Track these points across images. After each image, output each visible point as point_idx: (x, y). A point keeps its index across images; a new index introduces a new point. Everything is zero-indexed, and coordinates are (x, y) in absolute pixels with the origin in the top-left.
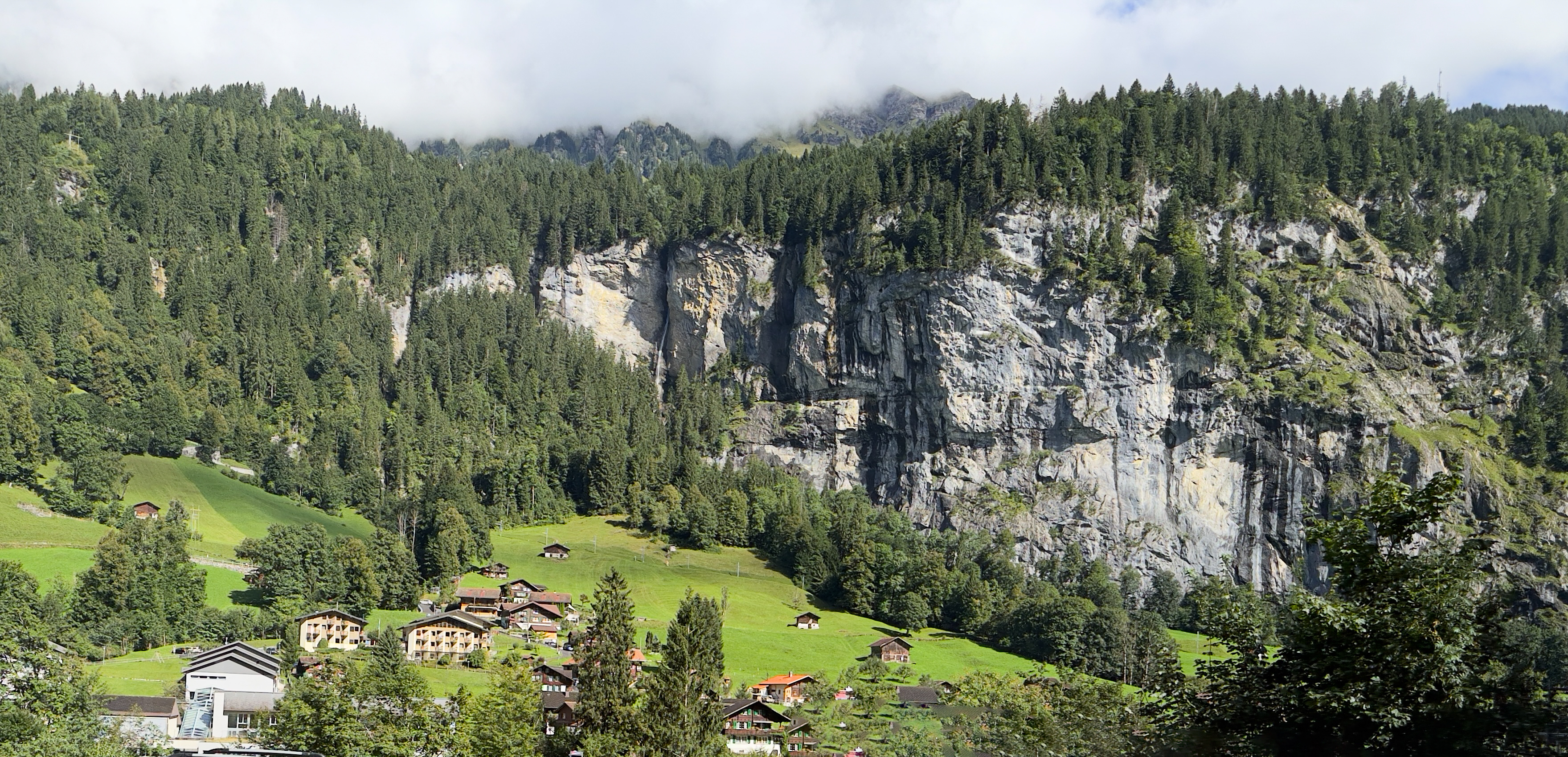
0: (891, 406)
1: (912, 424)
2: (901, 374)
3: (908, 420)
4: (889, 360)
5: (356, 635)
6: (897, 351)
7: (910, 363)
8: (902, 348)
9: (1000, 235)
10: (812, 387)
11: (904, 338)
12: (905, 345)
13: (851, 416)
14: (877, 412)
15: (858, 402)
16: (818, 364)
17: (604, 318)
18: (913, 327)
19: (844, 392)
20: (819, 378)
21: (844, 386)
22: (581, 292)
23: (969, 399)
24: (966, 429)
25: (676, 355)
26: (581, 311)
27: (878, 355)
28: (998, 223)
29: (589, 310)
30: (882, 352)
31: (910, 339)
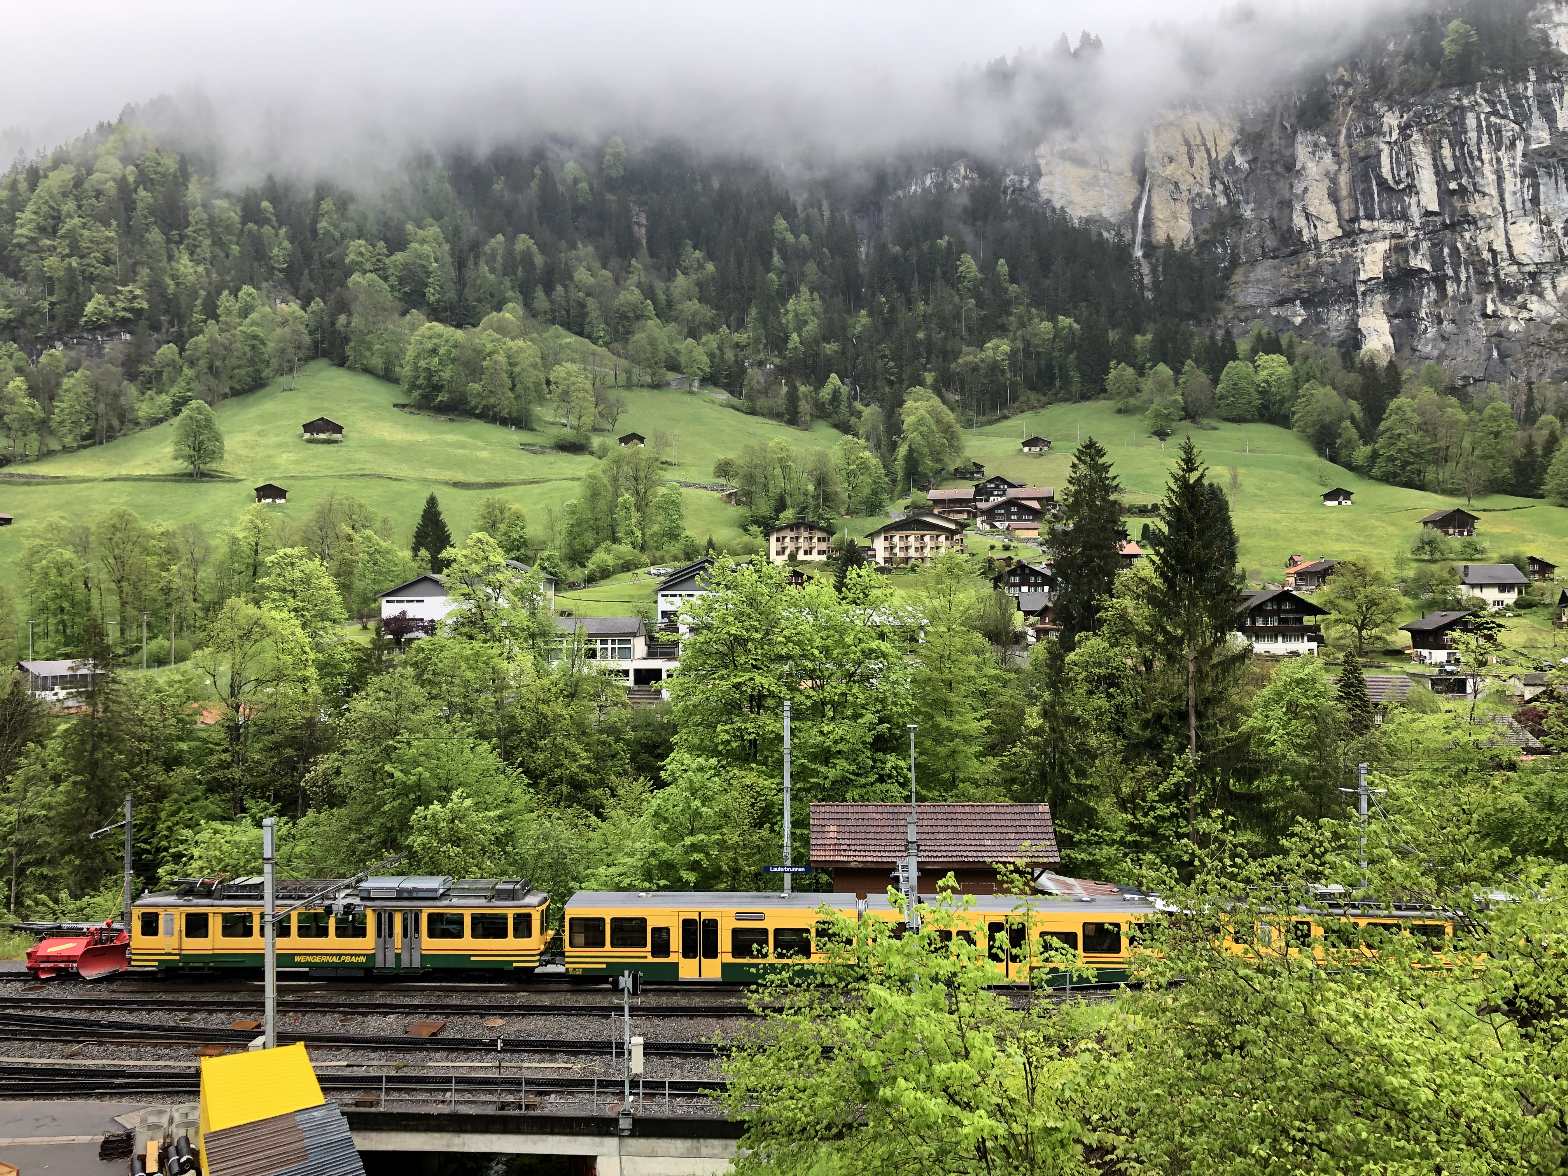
0: (1425, 245)
1: (1452, 263)
2: (1434, 207)
3: (1447, 259)
4: (1417, 193)
5: (824, 546)
6: (1427, 181)
7: (1444, 195)
8: (1434, 178)
9: (1550, 32)
10: (1323, 237)
11: (1435, 166)
12: (1437, 173)
13: (1373, 262)
14: (1408, 254)
15: (1382, 247)
16: (1327, 210)
17: (1077, 196)
18: (1446, 152)
19: (1363, 237)
20: (1330, 226)
21: (1362, 231)
22: (1051, 173)
23: (1527, 225)
24: (1526, 260)
25: (1160, 224)
26: (1052, 192)
27: (1404, 190)
28: (1548, 16)
29: (1060, 190)
30: (1408, 186)
31: (1444, 166)
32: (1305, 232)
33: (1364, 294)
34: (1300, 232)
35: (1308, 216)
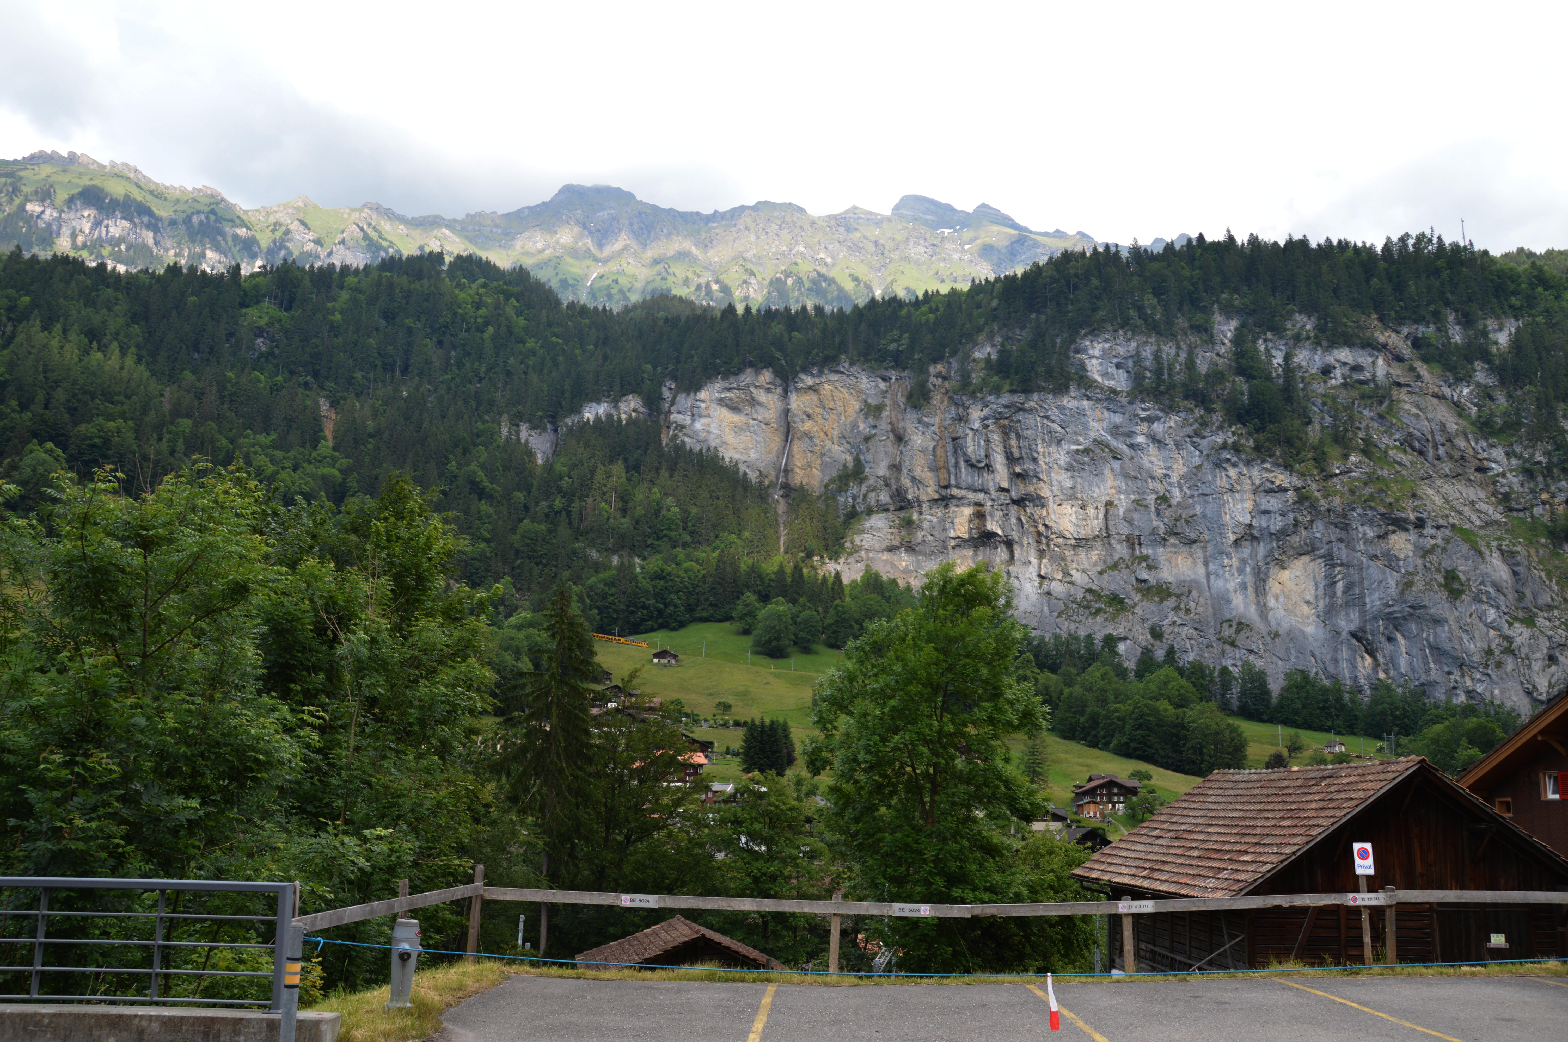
0: (998, 514)
1: (1018, 531)
2: (1005, 484)
4: (993, 472)
6: (1000, 463)
7: (1013, 475)
8: (1005, 461)
9: (1087, 361)
10: (924, 498)
11: (1006, 452)
12: (1007, 458)
13: (961, 524)
14: (985, 520)
15: (968, 511)
16: (928, 477)
17: (730, 438)
18: (1013, 442)
19: (954, 502)
20: (929, 490)
21: (953, 497)
22: (709, 416)
23: (1069, 507)
24: (1068, 535)
25: (797, 470)
26: (709, 432)
27: (983, 468)
28: (1084, 350)
29: (716, 432)
30: (987, 465)
31: (1012, 453)
32: (910, 491)
33: (953, 548)
34: (906, 492)
35: (913, 479)
